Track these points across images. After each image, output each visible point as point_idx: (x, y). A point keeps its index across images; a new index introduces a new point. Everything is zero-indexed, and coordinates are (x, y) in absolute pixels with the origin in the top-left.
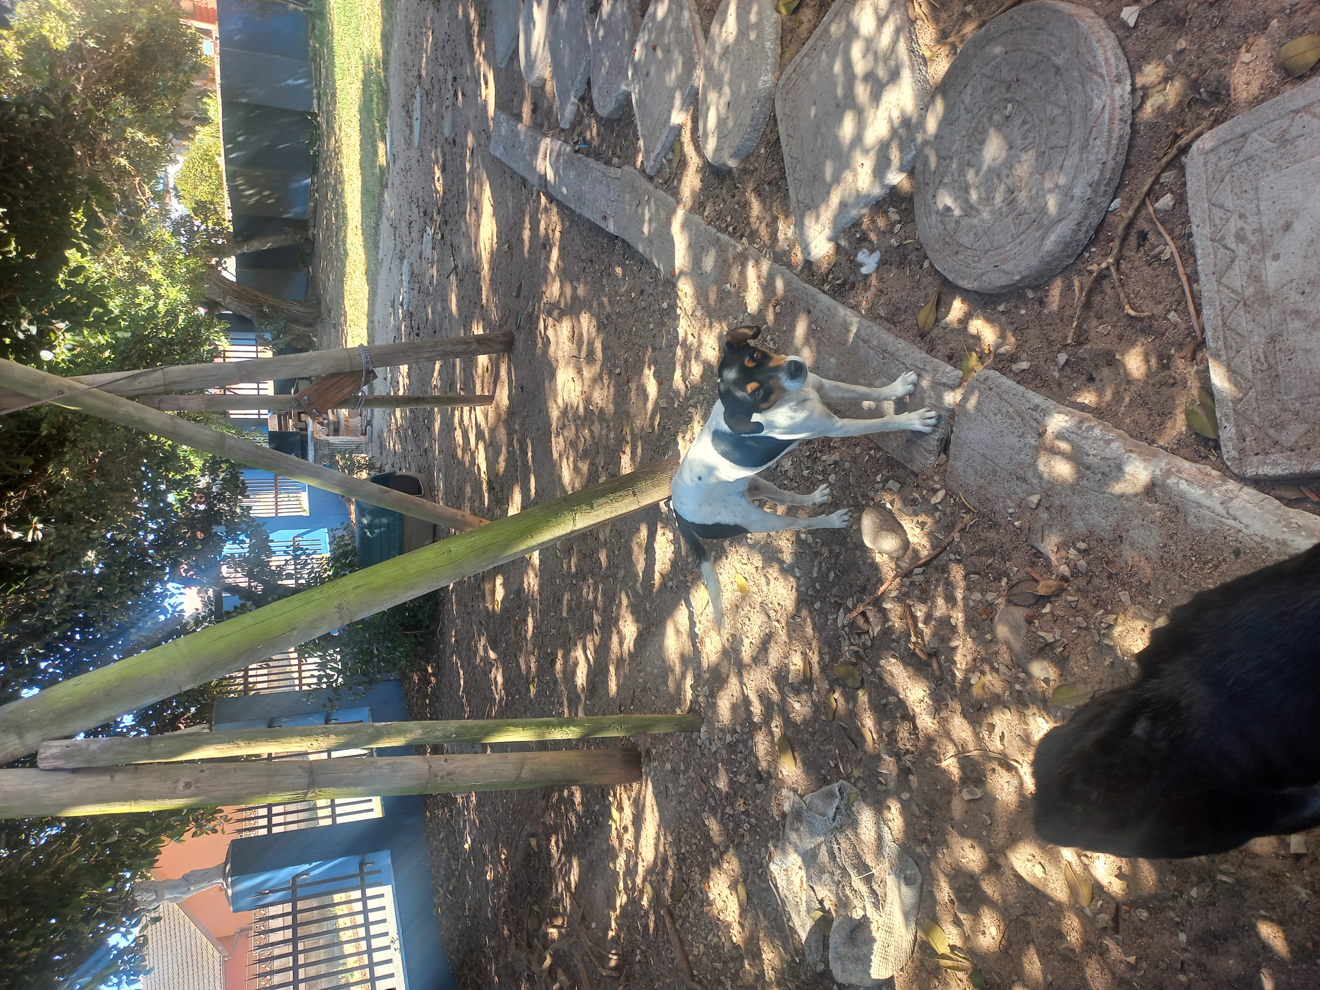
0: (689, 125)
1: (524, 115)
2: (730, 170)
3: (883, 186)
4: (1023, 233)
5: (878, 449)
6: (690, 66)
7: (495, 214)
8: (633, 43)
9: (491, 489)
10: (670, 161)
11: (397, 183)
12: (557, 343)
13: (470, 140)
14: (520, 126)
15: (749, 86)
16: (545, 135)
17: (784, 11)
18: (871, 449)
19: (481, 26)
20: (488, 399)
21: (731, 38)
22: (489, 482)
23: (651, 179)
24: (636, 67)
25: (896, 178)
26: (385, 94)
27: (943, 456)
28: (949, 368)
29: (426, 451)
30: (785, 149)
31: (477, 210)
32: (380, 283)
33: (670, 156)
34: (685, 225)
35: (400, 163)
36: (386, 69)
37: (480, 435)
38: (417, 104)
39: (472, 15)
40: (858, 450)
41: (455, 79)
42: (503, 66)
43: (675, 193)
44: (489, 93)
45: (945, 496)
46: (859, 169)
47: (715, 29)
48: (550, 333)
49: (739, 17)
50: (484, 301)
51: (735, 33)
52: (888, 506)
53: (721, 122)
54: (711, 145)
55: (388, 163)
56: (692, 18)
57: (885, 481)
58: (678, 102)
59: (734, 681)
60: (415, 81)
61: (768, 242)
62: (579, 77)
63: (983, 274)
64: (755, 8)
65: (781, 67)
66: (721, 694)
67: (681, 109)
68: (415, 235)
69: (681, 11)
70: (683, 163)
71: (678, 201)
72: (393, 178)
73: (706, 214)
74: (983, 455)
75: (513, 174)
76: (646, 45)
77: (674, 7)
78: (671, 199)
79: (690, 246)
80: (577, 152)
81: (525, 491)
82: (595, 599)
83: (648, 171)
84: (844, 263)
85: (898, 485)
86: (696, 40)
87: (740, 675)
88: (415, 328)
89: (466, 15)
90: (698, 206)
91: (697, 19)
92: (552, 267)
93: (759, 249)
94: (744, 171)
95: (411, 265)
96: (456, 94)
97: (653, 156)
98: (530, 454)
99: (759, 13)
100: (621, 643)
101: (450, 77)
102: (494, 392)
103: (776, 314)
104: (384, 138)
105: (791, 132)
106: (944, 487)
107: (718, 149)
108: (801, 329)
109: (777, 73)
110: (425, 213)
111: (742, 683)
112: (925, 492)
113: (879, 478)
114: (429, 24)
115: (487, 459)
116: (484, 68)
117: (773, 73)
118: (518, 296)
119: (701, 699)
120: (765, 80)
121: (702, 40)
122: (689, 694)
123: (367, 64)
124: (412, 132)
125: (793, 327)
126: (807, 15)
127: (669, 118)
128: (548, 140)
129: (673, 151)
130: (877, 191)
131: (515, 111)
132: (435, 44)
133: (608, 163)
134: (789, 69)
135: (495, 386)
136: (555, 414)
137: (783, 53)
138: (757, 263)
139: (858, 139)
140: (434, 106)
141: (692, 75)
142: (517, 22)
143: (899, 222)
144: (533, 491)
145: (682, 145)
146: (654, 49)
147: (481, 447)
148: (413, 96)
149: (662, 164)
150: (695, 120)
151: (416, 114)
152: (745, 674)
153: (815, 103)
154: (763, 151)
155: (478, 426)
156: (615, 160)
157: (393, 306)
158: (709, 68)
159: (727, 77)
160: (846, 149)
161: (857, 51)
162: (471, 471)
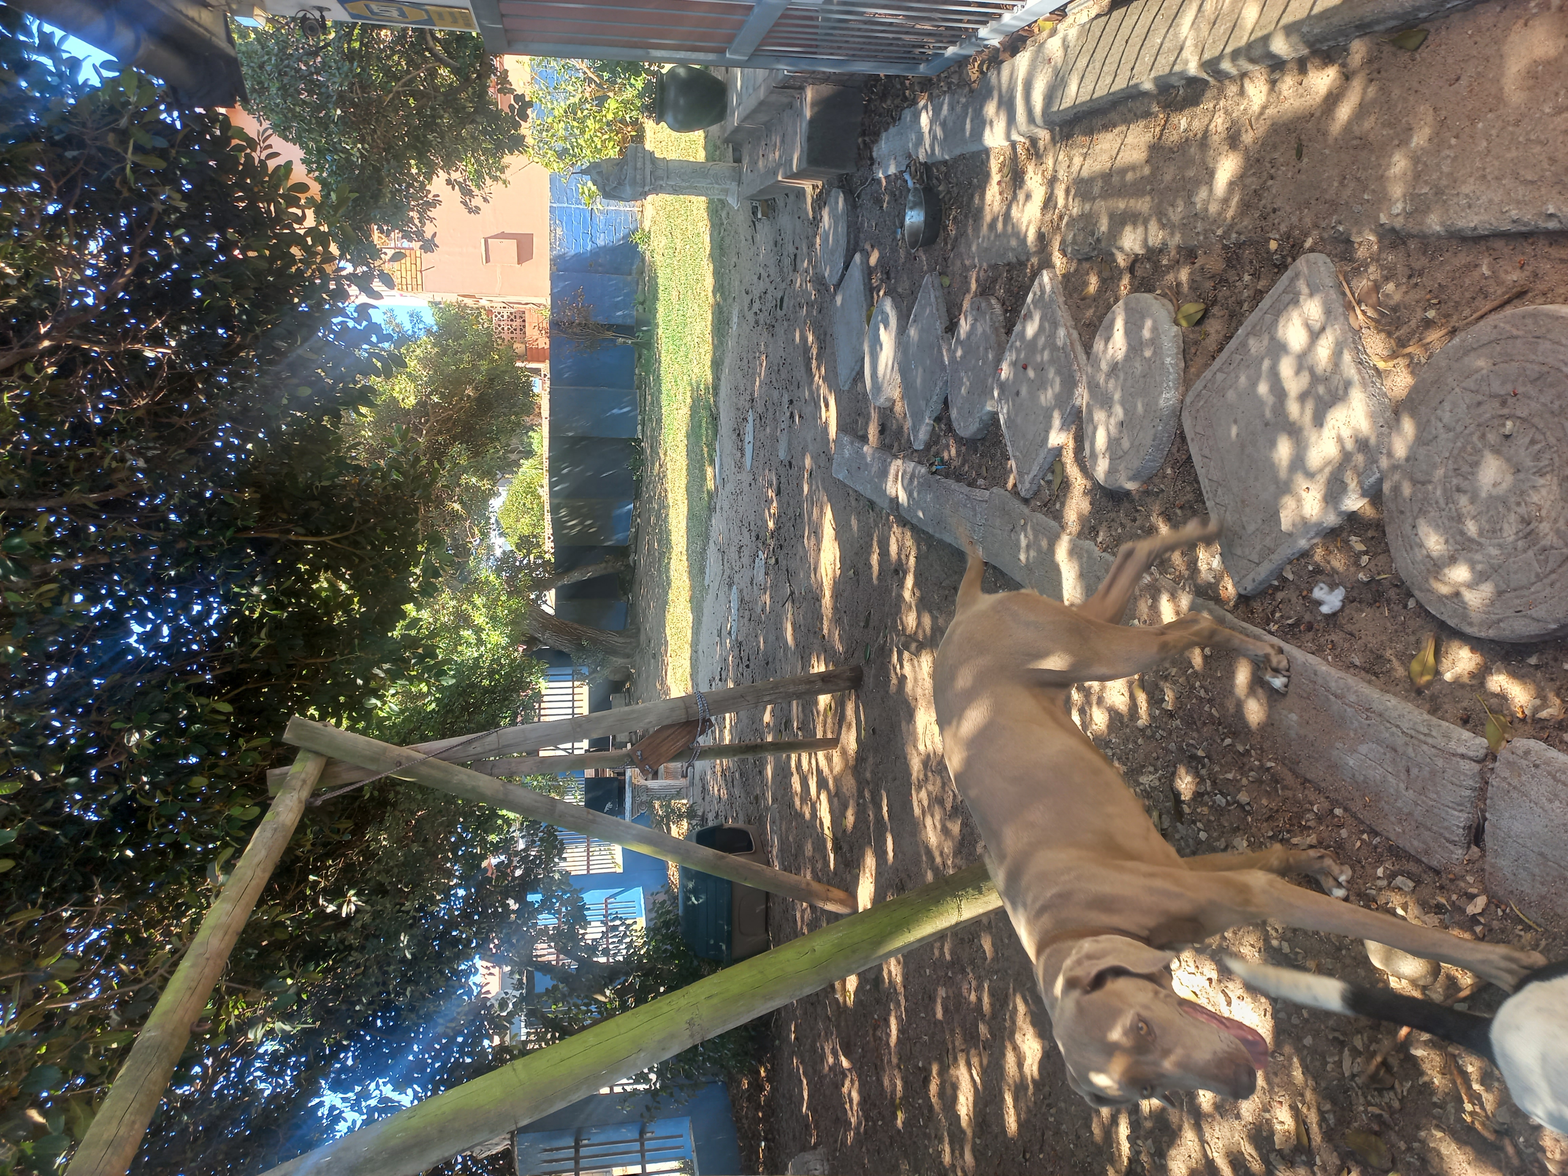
0: (1071, 444)
1: (870, 437)
2: (1128, 493)
3: (1340, 514)
4: (1553, 571)
5: (1374, 833)
6: (1069, 384)
7: (838, 537)
8: (998, 361)
9: (837, 848)
10: (1049, 482)
11: (726, 506)
12: (916, 680)
13: (808, 462)
14: (865, 448)
15: (1147, 405)
16: (896, 457)
17: (1184, 324)
18: (1363, 832)
19: (820, 348)
20: (833, 743)
21: (1120, 355)
22: (835, 840)
23: (1026, 501)
24: (1002, 386)
25: (1354, 502)
26: (715, 418)
27: (1474, 849)
28: (1466, 735)
29: (757, 798)
30: (1201, 472)
31: (817, 533)
32: (705, 611)
33: (1049, 477)
34: (1073, 552)
35: (730, 487)
36: (716, 394)
37: (822, 783)
38: (749, 427)
39: (810, 338)
40: (1344, 833)
41: (791, 402)
42: (846, 388)
43: (1058, 516)
44: (830, 415)
45: (1487, 905)
46: (1304, 494)
47: (1098, 345)
48: (907, 670)
49: (1128, 333)
50: (825, 631)
51: (1124, 349)
52: (1400, 911)
53: (1113, 443)
54: (1102, 467)
55: (717, 487)
56: (1069, 335)
57: (1391, 876)
58: (1057, 422)
59: (1189, 1136)
60: (747, 405)
61: (1186, 573)
62: (935, 398)
63: (1500, 621)
64: (1148, 324)
65: (1186, 382)
66: (1173, 1152)
67: (1061, 429)
68: (746, 560)
69: (1056, 328)
70: (1065, 485)
71: (1063, 528)
72: (723, 500)
73: (1099, 539)
74: (1541, 854)
75: (859, 496)
76: (1014, 364)
77: (1047, 325)
78: (1053, 523)
79: (1082, 575)
80: (933, 473)
81: (880, 855)
82: (980, 999)
83: (1023, 494)
84: (1294, 600)
85: (1411, 884)
86: (1076, 357)
87: (1198, 1128)
88: (745, 659)
89: (804, 339)
90: (1088, 531)
91: (1075, 335)
92: (907, 595)
93: (1174, 580)
94: (1147, 493)
95: (741, 591)
96: (792, 416)
97: (1028, 478)
98: (885, 809)
99: (1155, 329)
100: (1020, 1065)
101: (785, 399)
102: (839, 734)
103: (1205, 658)
104: (712, 462)
105: (1206, 452)
106: (1485, 891)
107: (1111, 471)
108: (1242, 676)
109: (1181, 389)
110: (757, 538)
111: (1203, 1141)
112: (1454, 897)
113: (1380, 872)
114: (762, 348)
115: (831, 811)
116: (824, 390)
117: (1177, 389)
118: (866, 626)
119: (1144, 1158)
120: (1168, 398)
121: (1082, 357)
122: (1125, 1148)
123: (695, 389)
124: (743, 455)
125: (1231, 675)
126: (1215, 326)
127: (1046, 439)
128: (899, 462)
129: (1053, 472)
130: (1332, 520)
131: (861, 433)
132: (769, 368)
133: (972, 484)
134: (1198, 385)
135: (840, 727)
136: (916, 765)
137: (1187, 368)
138: (1173, 597)
139: (1298, 463)
140: (768, 430)
141: (1073, 394)
142: (862, 344)
143: (1366, 553)
144: (891, 854)
145: (1063, 466)
146: (1025, 368)
147: (824, 797)
148: (745, 419)
149: (1040, 486)
150: (1079, 440)
151: (749, 438)
152: (1206, 1128)
153: (1235, 422)
154: (1169, 471)
155: (819, 772)
156: (980, 482)
157: (719, 635)
158: (1093, 387)
159: (1117, 396)
160: (1283, 474)
161: (1286, 368)
162: (812, 825)
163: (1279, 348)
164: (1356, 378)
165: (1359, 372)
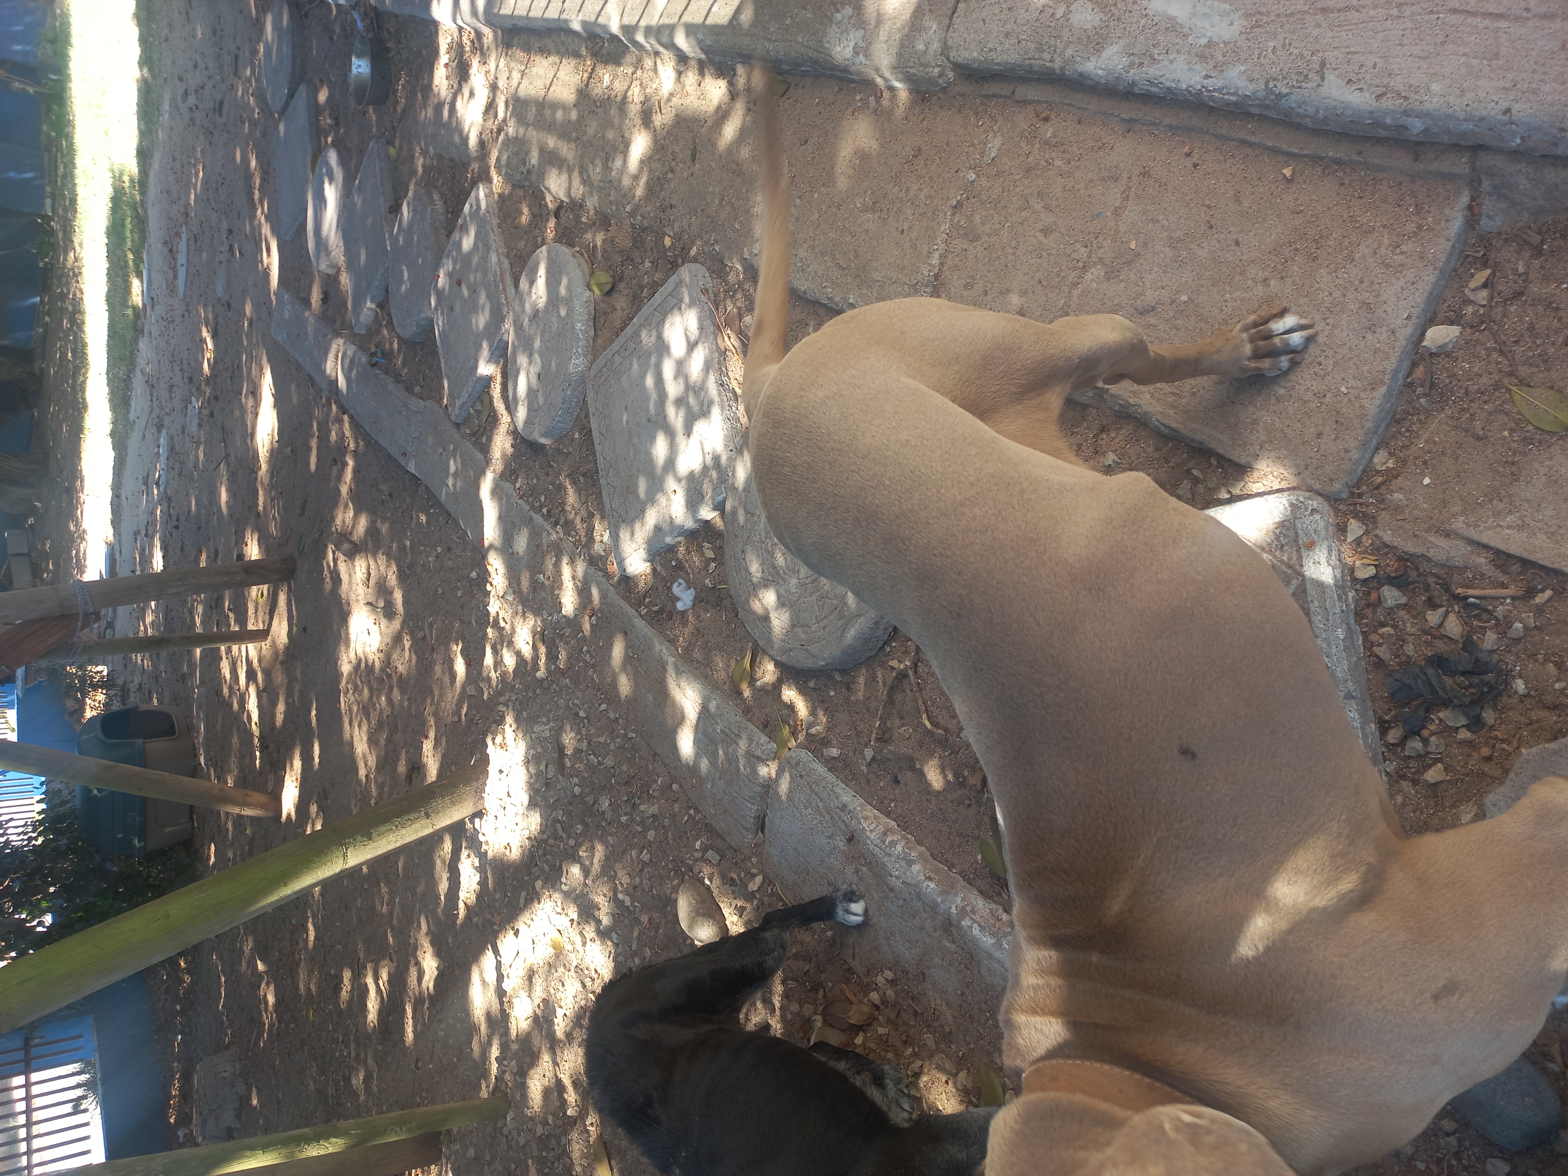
0: (499, 379)
1: (313, 301)
2: (543, 446)
3: (697, 521)
4: (826, 617)
5: (697, 809)
6: (497, 317)
7: (277, 405)
8: (437, 266)
9: (264, 748)
10: (478, 412)
11: (155, 332)
12: (350, 583)
13: (248, 309)
14: (307, 314)
15: (558, 365)
16: (338, 335)
17: (597, 291)
18: (690, 808)
19: (263, 180)
20: (262, 635)
21: (542, 302)
22: (262, 738)
23: (457, 426)
24: (439, 294)
25: (707, 513)
26: (141, 223)
27: (760, 834)
28: (764, 739)
29: (183, 676)
30: (598, 448)
31: (255, 393)
32: (130, 450)
33: (478, 407)
34: (496, 492)
35: (160, 310)
36: (143, 191)
37: (251, 675)
38: (182, 246)
39: (253, 163)
40: (677, 807)
41: (230, 232)
42: (288, 238)
43: (485, 450)
44: (273, 261)
45: (762, 884)
46: (672, 496)
47: (524, 284)
48: (341, 569)
49: (548, 283)
50: (261, 508)
51: (544, 299)
52: (707, 882)
53: (531, 393)
54: (522, 413)
55: (144, 305)
56: (500, 263)
57: (704, 849)
58: (485, 352)
59: (546, 1058)
60: (181, 219)
61: (584, 539)
62: (377, 283)
63: (791, 650)
64: (565, 281)
65: (595, 351)
66: (532, 1072)
67: (489, 361)
68: (177, 403)
69: (488, 253)
70: (493, 420)
71: (488, 462)
72: (152, 324)
73: (518, 485)
74: (796, 850)
75: (299, 368)
76: (450, 275)
77: (480, 245)
78: (480, 456)
79: (501, 518)
80: (374, 365)
81: (307, 759)
82: (391, 913)
83: (453, 418)
84: (660, 588)
85: (718, 858)
86: (504, 289)
87: (553, 1052)
88: (174, 518)
89: (246, 161)
90: (508, 474)
91: (506, 264)
92: (344, 490)
93: (574, 543)
94: (558, 451)
95: (171, 438)
96: (231, 249)
97: (458, 403)
98: (314, 713)
99: (569, 289)
101: (225, 226)
102: (270, 625)
103: (592, 625)
104: (139, 275)
105: (603, 430)
106: (761, 872)
107: (528, 422)
108: (618, 651)
109: (590, 357)
110: (191, 380)
111: (555, 1063)
112: (742, 874)
113: (698, 845)
114: (199, 155)
115: (260, 707)
116: (266, 230)
117: (585, 356)
118: (302, 514)
119: (508, 1077)
120: (577, 364)
121: (511, 290)
122: (494, 1067)
123: (117, 179)
124: (176, 277)
125: (609, 647)
126: (621, 303)
127: (476, 367)
128: (341, 341)
129: (482, 402)
130: (690, 524)
131: (303, 295)
132: (205, 182)
133: (409, 389)
134: (601, 361)
135: (271, 619)
136: (345, 667)
137: (596, 336)
138: (572, 562)
139: (670, 464)
140: (204, 255)
141: (500, 328)
142: (305, 193)
143: (714, 560)
144: (317, 760)
145: (491, 399)
146: (459, 283)
147: (252, 690)
148: (178, 234)
149: (469, 413)
150: (505, 375)
151: (182, 259)
152: (558, 1052)
153: (626, 409)
154: (577, 436)
155: (249, 663)
156: (417, 389)
157: (146, 483)
158: (519, 328)
159: (537, 344)
160: (659, 470)
161: (668, 369)
162: (238, 719)
163: (663, 348)
164: (716, 399)
165: (720, 395)
